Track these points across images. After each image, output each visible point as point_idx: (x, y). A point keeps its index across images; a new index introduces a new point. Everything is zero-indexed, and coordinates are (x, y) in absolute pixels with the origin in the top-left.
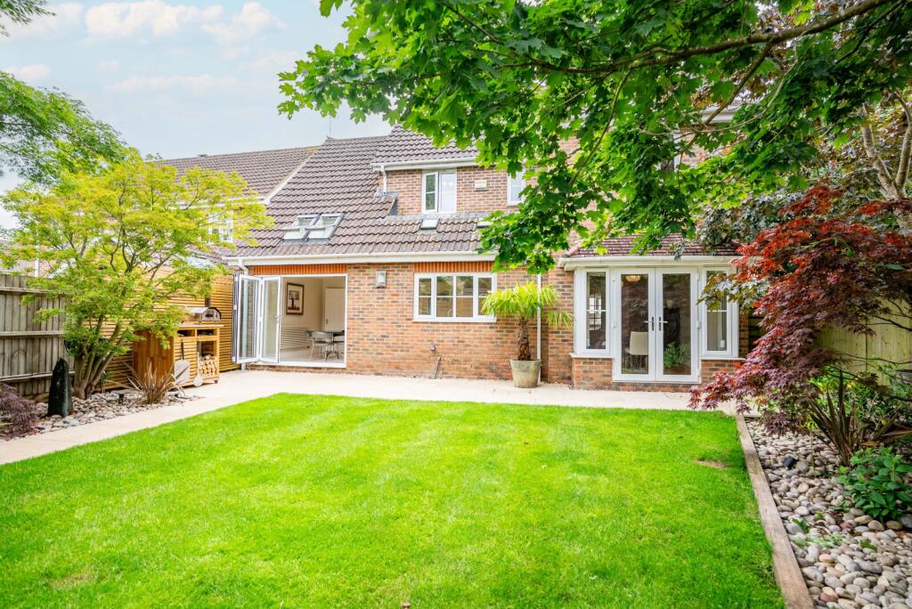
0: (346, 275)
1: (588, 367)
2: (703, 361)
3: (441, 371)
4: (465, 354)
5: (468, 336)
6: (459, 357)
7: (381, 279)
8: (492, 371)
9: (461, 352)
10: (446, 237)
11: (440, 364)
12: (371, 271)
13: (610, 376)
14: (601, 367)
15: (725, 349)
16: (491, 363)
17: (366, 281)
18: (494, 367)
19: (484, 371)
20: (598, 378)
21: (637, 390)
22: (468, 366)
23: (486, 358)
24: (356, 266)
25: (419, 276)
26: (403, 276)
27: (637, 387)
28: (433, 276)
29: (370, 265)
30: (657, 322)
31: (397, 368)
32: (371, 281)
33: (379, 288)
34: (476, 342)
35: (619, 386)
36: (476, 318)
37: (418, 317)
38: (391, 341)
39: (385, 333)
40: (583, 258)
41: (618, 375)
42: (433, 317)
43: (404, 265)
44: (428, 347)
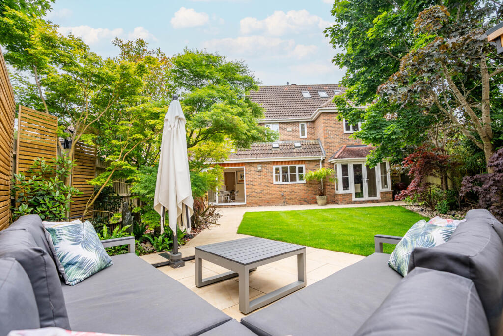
0: (244, 167)
1: (344, 197)
2: (381, 192)
3: (286, 203)
4: (295, 196)
5: (295, 189)
6: (292, 197)
7: (259, 168)
8: (305, 201)
9: (293, 195)
10: (284, 151)
11: (285, 200)
12: (255, 165)
13: (351, 199)
14: (348, 196)
15: (387, 188)
16: (305, 199)
17: (253, 169)
18: (306, 200)
19: (302, 202)
20: (348, 200)
21: (361, 203)
22: (296, 200)
23: (303, 197)
24: (248, 163)
25: (274, 167)
26: (268, 167)
27: (361, 202)
28: (280, 166)
29: (254, 163)
30: (365, 180)
31: (268, 203)
32: (255, 169)
33: (259, 171)
34: (299, 191)
35: (355, 203)
36: (298, 181)
37: (275, 183)
38: (265, 192)
39: (262, 189)
40: (341, 159)
41: (354, 199)
42: (281, 182)
43: (269, 162)
44: (279, 194)
